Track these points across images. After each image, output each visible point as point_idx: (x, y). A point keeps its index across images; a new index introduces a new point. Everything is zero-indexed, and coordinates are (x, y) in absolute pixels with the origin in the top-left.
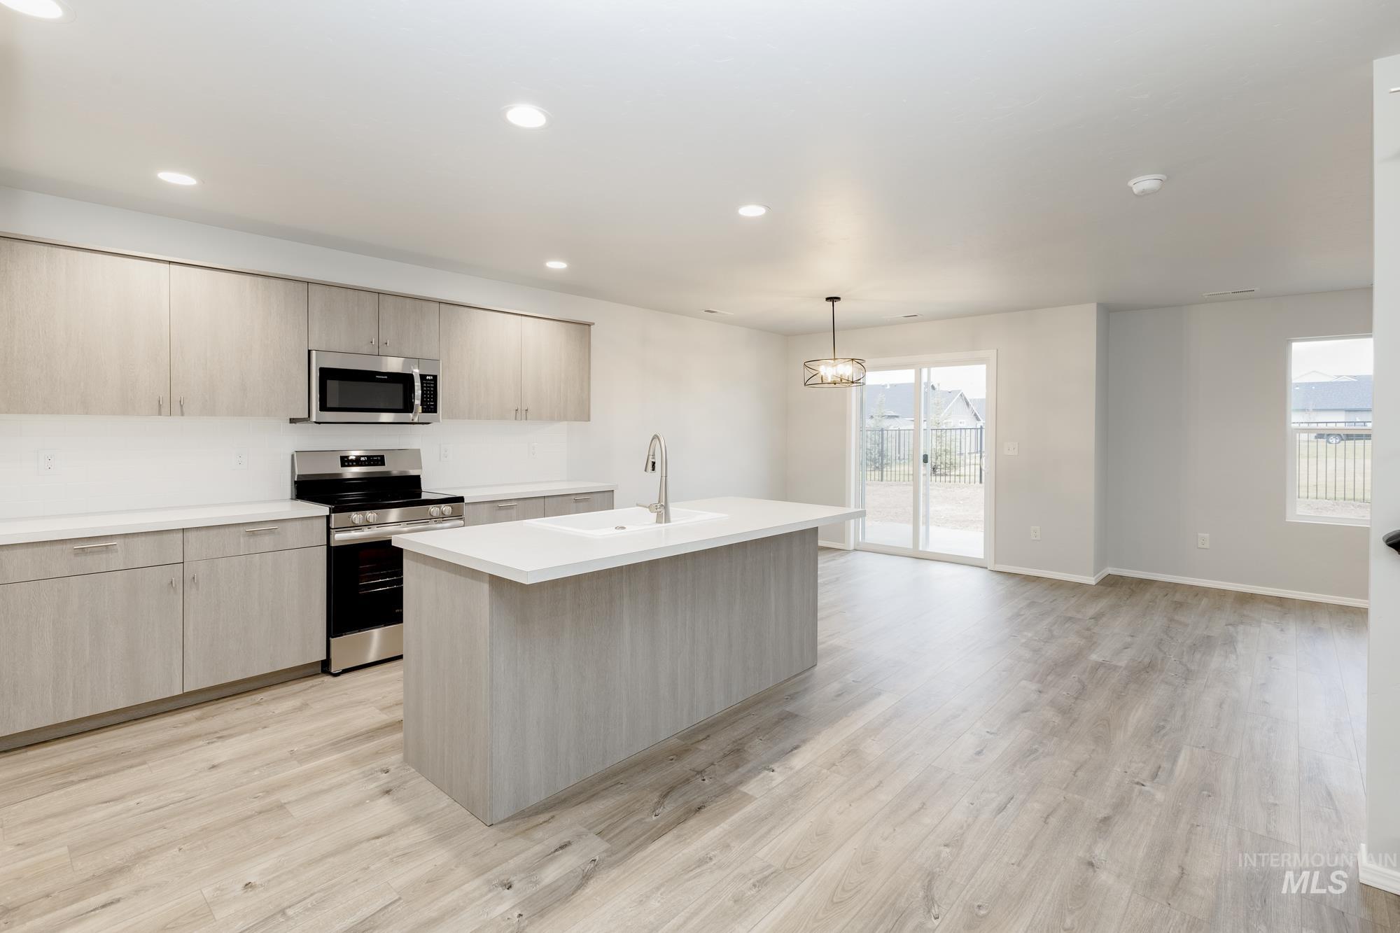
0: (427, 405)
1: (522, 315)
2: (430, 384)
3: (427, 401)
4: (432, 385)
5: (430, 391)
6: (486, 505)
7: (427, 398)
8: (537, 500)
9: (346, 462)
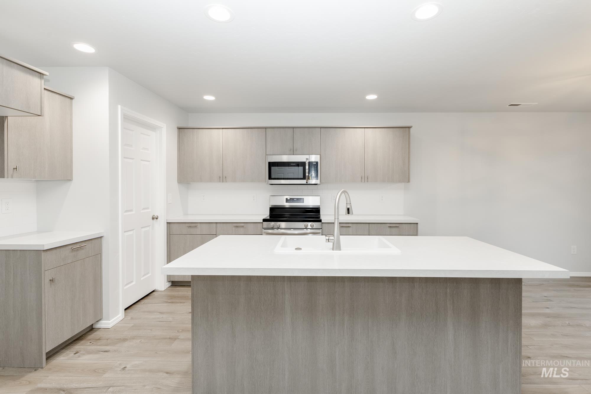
1: (364, 128)
4: (315, 166)
8: (364, 224)
9: (287, 200)
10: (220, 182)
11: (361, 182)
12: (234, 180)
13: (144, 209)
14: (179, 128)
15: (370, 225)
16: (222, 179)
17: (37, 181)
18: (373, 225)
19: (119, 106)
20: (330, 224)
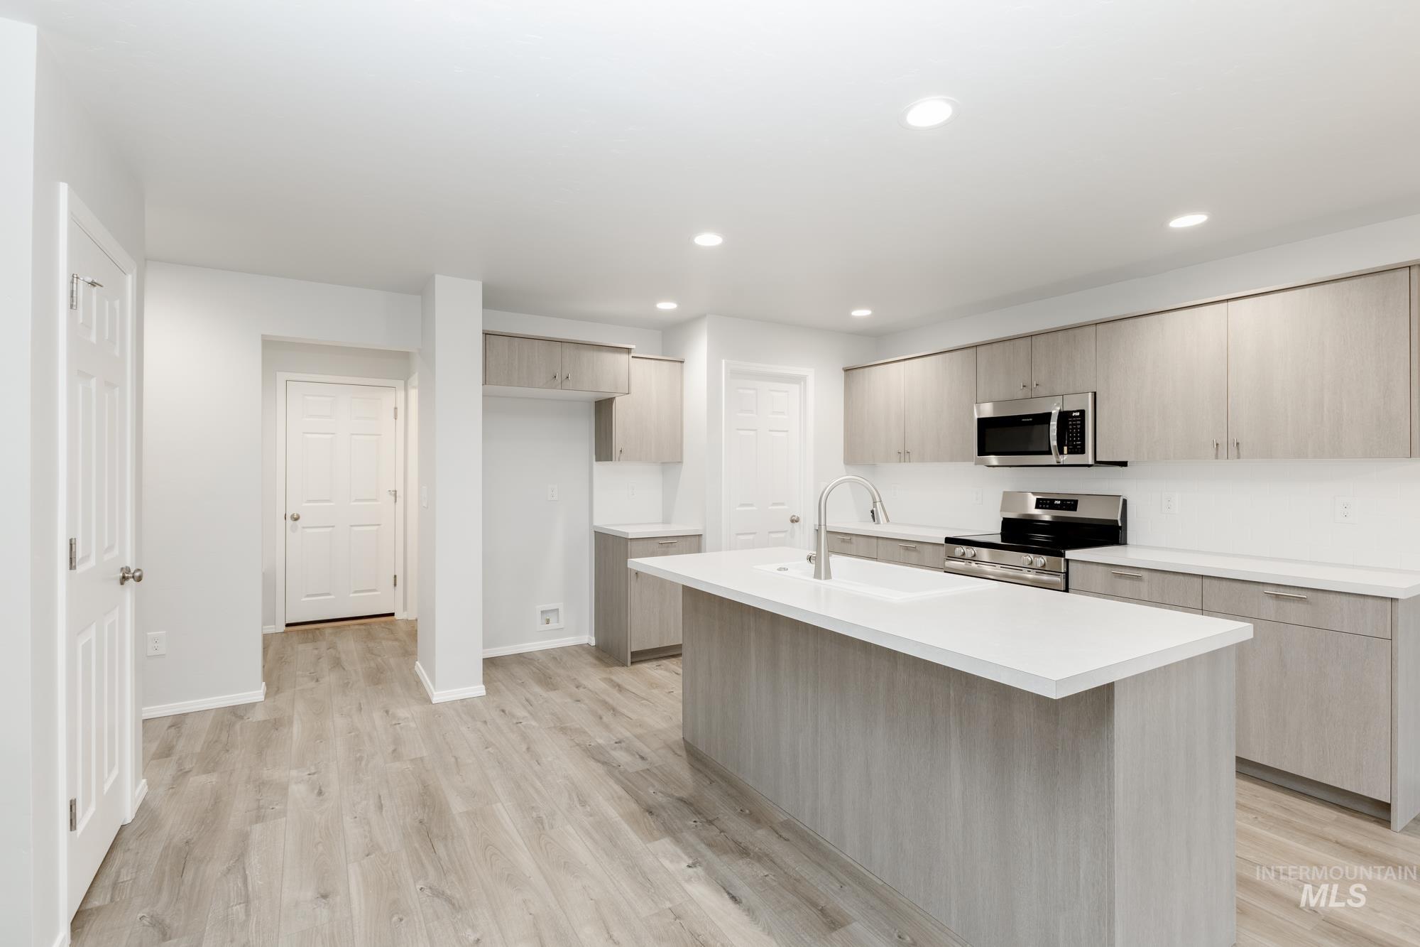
0: (1073, 445)
1: (1228, 300)
2: (1076, 421)
3: (1073, 441)
4: (1079, 422)
5: (1076, 429)
6: (1101, 568)
7: (1073, 437)
8: (1187, 578)
9: (1040, 504)
10: (900, 462)
11: (1217, 457)
12: (922, 459)
13: (774, 504)
14: (846, 370)
15: (1206, 581)
16: (904, 455)
17: (663, 463)
18: (1215, 582)
19: (723, 361)
20: (1089, 566)
